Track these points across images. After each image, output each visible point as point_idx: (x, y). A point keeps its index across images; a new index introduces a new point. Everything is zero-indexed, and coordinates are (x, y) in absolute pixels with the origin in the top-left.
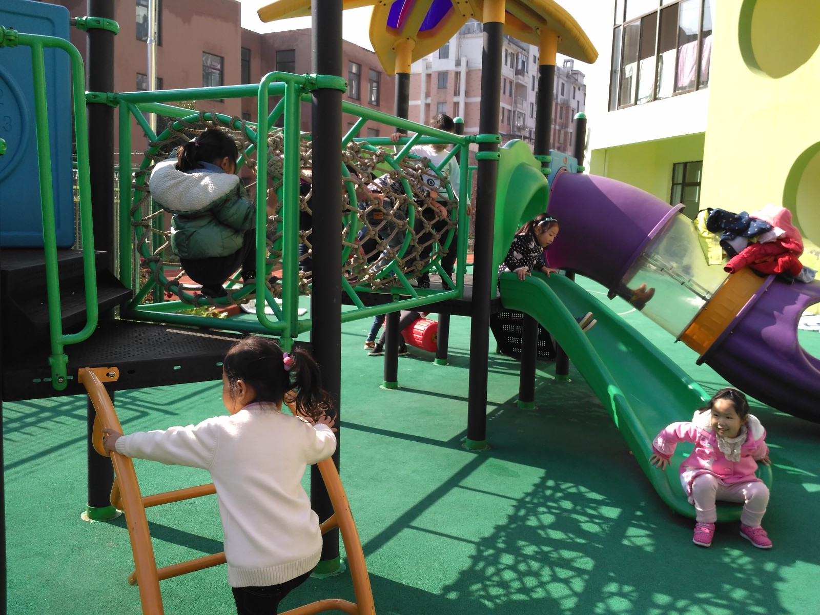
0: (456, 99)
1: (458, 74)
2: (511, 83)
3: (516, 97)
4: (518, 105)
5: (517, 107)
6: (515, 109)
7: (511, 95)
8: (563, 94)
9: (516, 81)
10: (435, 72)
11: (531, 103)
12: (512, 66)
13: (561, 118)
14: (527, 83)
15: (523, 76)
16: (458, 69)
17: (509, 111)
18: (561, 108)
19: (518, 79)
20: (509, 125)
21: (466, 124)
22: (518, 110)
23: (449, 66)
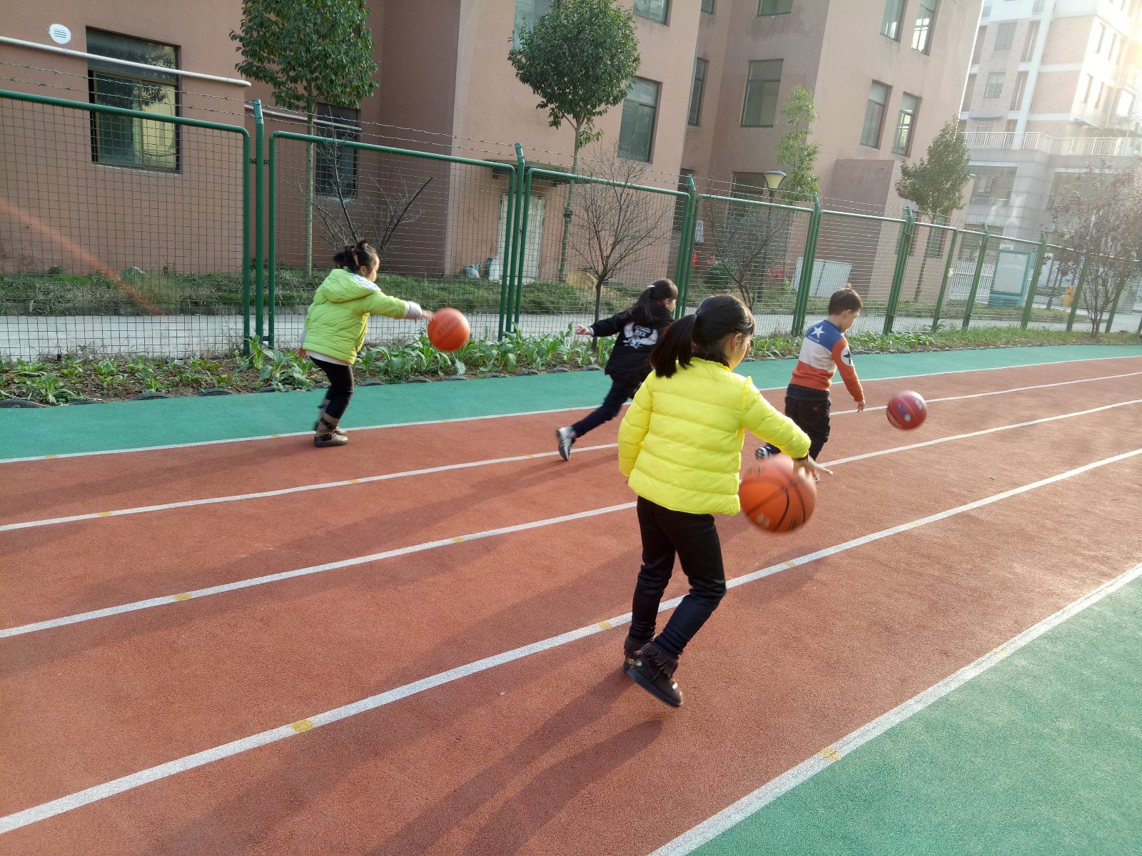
0: (1022, 67)
1: (1034, 25)
9: (1133, 38)
10: (994, 23)
16: (1037, 18)
17: (1111, 89)
20: (1105, 112)
21: (1033, 108)
22: (1127, 88)
23: (1022, 11)
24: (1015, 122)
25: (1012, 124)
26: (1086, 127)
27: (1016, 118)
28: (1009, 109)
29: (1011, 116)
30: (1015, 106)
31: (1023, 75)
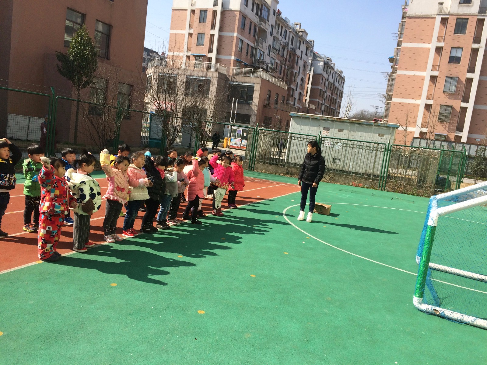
0: (212, 32)
1: (215, 12)
2: (255, 26)
3: (258, 38)
4: (260, 44)
5: (258, 45)
6: (257, 47)
7: (254, 36)
8: (292, 44)
9: (260, 26)
10: (198, 9)
11: (269, 45)
12: (257, 14)
13: (289, 61)
14: (267, 29)
15: (265, 23)
16: (215, 9)
17: (252, 48)
18: (290, 54)
19: (261, 24)
20: (252, 58)
21: (218, 52)
22: (259, 48)
23: (209, 5)
24: (211, 58)
25: (210, 59)
26: (243, 64)
27: (211, 57)
28: (208, 52)
29: (209, 55)
30: (210, 51)
31: (212, 36)
